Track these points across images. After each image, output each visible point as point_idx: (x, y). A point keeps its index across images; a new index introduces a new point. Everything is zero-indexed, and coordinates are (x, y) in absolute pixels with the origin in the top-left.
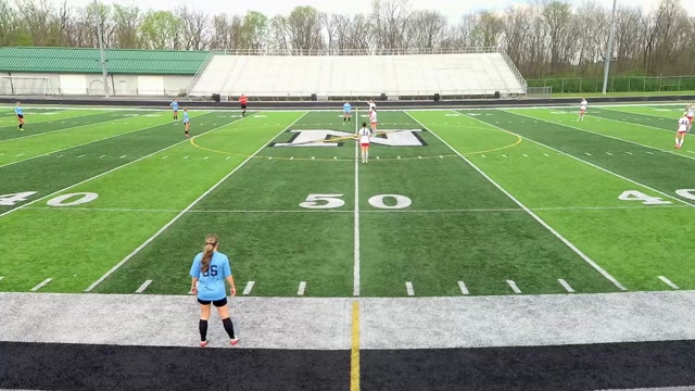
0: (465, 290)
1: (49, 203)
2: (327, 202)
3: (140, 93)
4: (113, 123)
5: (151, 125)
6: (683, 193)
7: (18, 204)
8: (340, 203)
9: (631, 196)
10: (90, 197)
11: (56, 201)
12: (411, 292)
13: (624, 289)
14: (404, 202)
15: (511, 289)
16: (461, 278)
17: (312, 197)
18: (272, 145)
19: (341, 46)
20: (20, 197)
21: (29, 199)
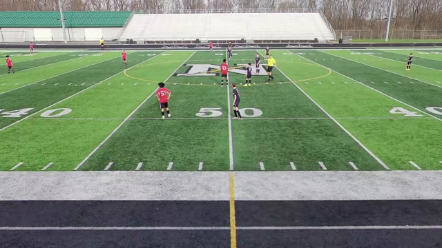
0: (294, 167)
1: (42, 115)
2: (211, 113)
3: (87, 40)
4: (73, 60)
5: (97, 62)
6: (430, 109)
7: (23, 116)
8: (220, 113)
9: (397, 111)
10: (67, 111)
11: (46, 113)
12: (263, 168)
13: (388, 168)
14: (258, 113)
15: (321, 167)
16: (292, 160)
17: (202, 110)
18: (175, 75)
19: (215, 6)
20: (23, 111)
21: (29, 113)
